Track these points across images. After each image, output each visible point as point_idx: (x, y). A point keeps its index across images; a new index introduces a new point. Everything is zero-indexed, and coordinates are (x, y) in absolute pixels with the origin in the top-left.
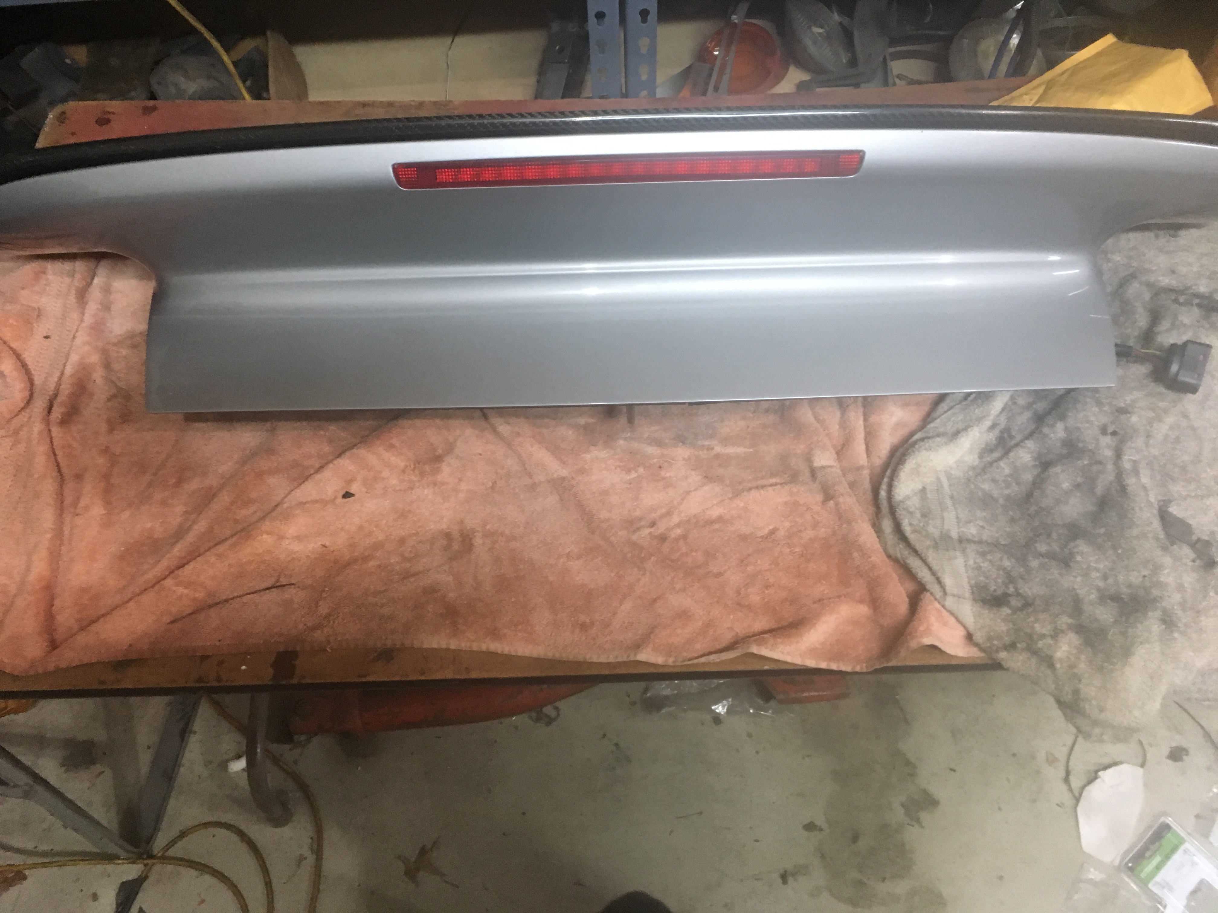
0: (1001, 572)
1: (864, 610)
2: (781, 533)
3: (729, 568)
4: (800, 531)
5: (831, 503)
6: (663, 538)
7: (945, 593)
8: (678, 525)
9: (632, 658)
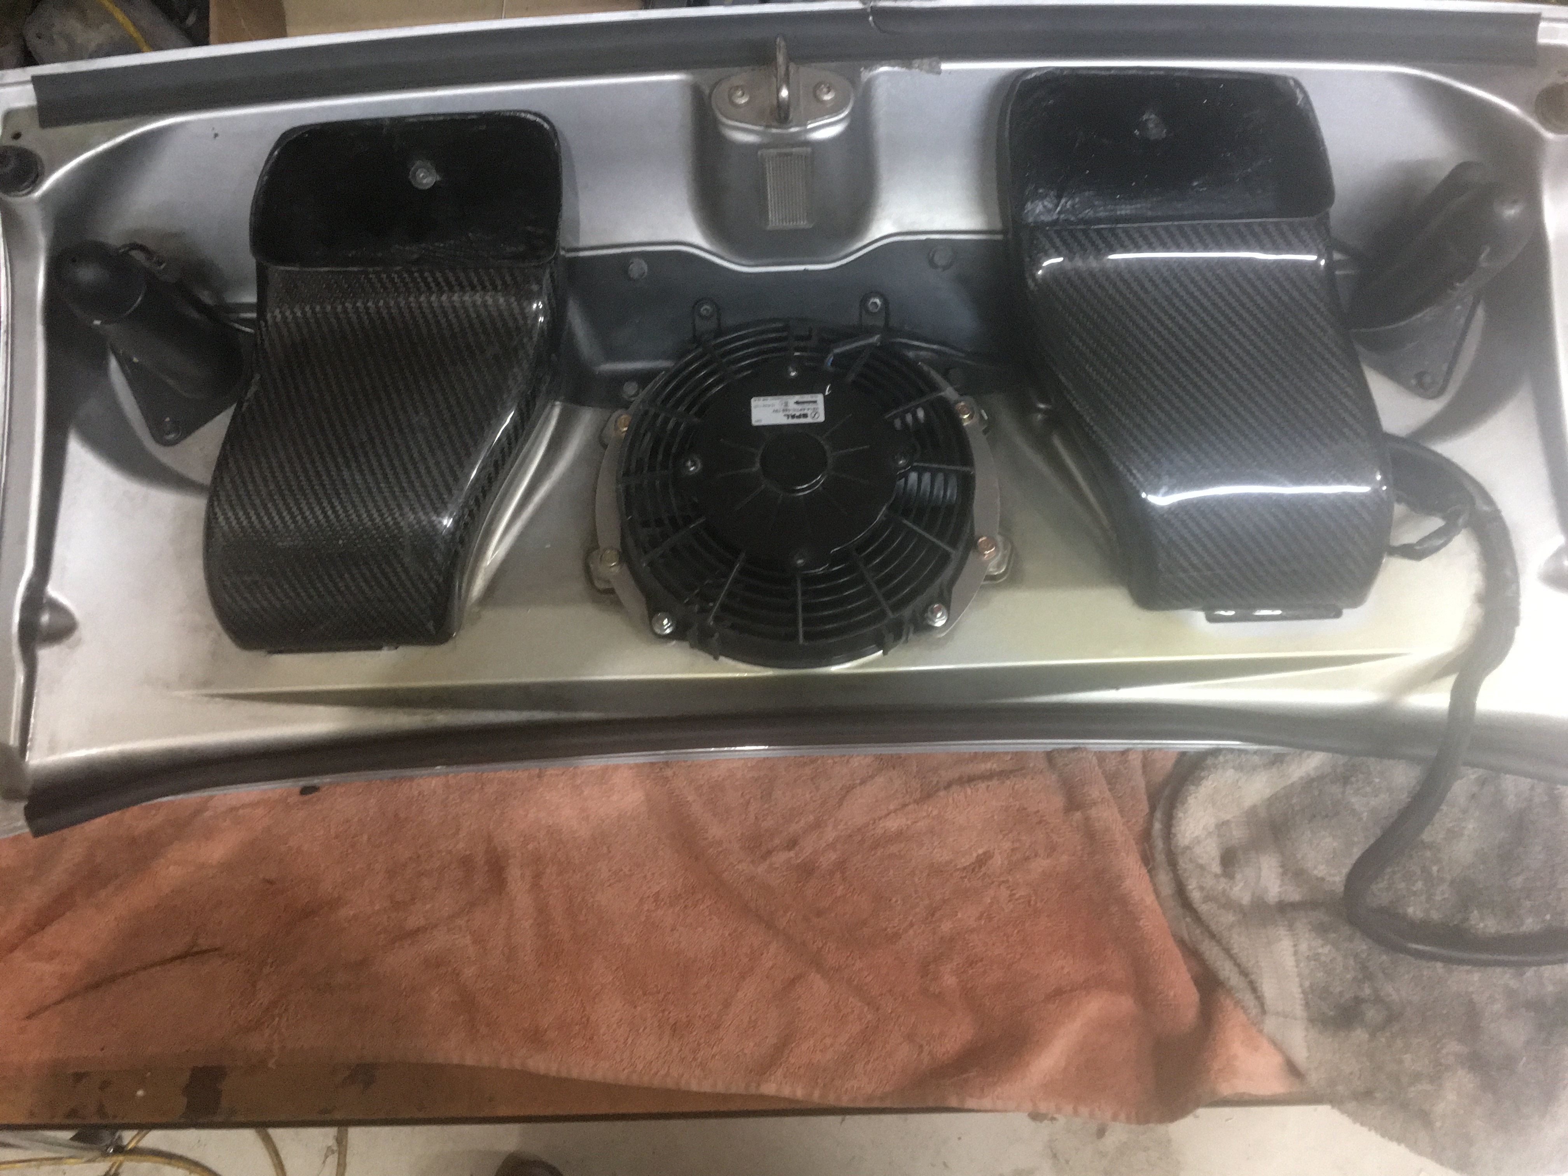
0: (1351, 962)
1: (1125, 1004)
2: (998, 861)
3: (911, 925)
4: (1027, 859)
5: (1078, 815)
6: (807, 870)
7: (1264, 1012)
8: (832, 846)
9: (753, 1090)
